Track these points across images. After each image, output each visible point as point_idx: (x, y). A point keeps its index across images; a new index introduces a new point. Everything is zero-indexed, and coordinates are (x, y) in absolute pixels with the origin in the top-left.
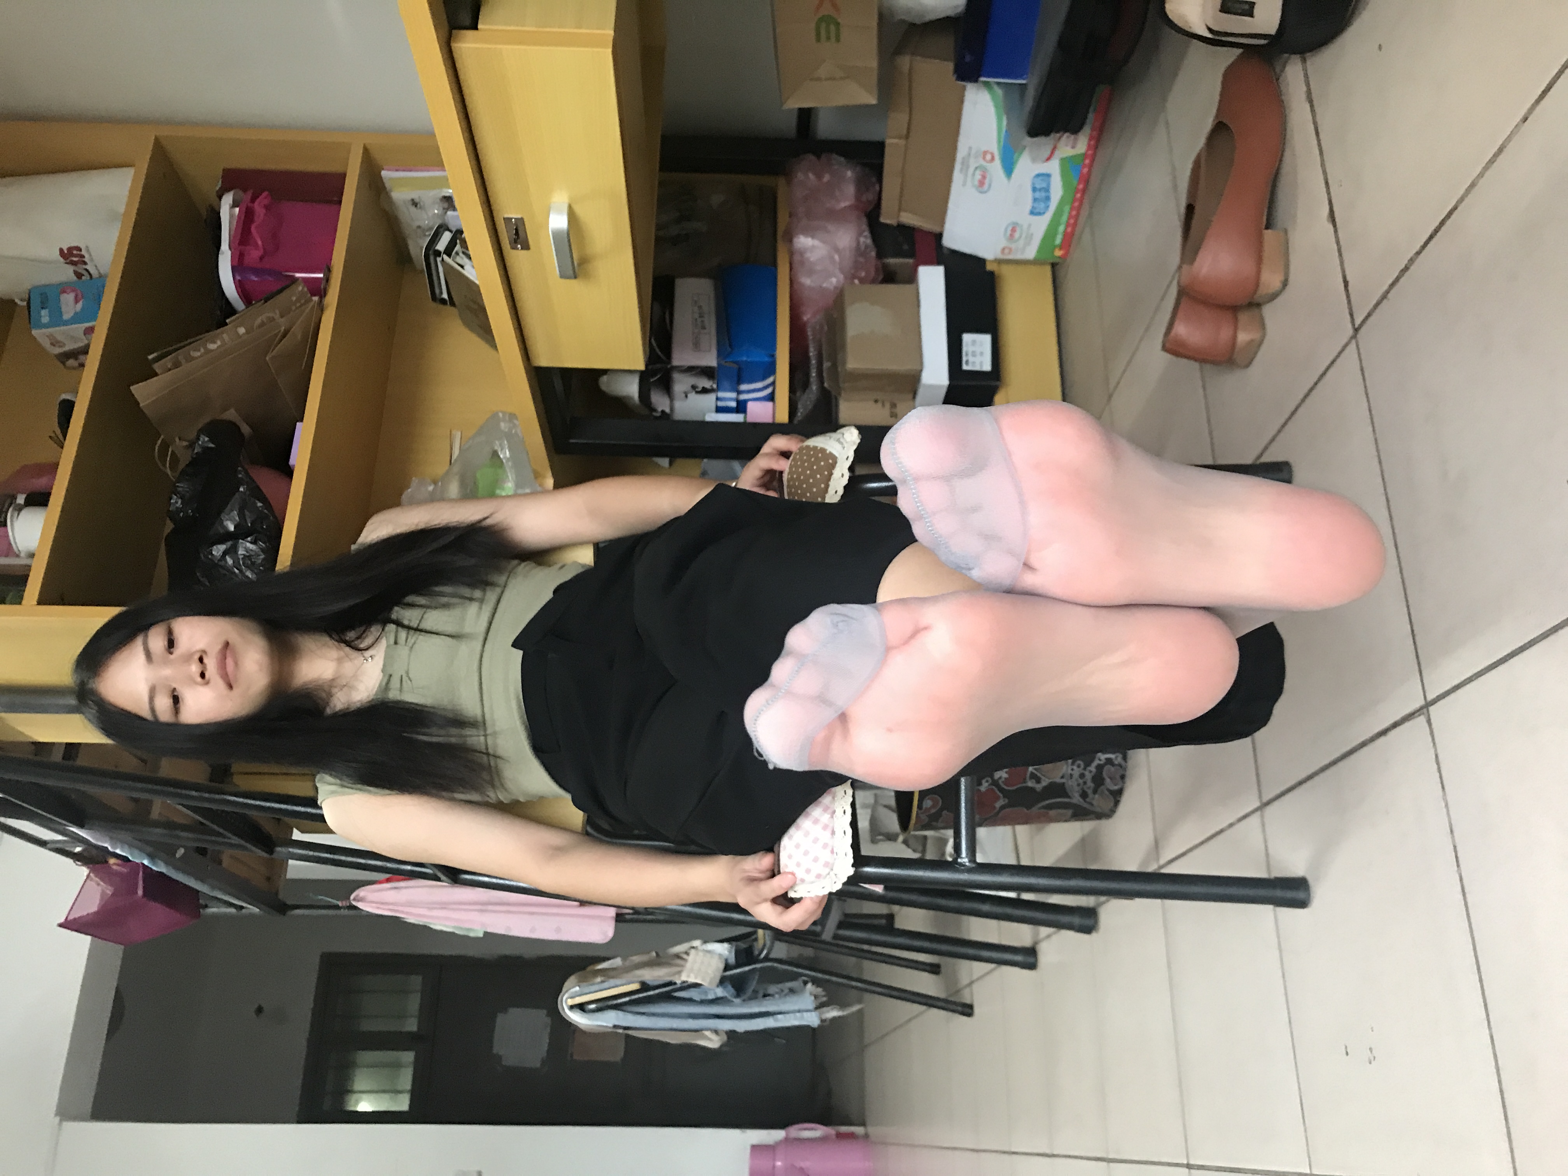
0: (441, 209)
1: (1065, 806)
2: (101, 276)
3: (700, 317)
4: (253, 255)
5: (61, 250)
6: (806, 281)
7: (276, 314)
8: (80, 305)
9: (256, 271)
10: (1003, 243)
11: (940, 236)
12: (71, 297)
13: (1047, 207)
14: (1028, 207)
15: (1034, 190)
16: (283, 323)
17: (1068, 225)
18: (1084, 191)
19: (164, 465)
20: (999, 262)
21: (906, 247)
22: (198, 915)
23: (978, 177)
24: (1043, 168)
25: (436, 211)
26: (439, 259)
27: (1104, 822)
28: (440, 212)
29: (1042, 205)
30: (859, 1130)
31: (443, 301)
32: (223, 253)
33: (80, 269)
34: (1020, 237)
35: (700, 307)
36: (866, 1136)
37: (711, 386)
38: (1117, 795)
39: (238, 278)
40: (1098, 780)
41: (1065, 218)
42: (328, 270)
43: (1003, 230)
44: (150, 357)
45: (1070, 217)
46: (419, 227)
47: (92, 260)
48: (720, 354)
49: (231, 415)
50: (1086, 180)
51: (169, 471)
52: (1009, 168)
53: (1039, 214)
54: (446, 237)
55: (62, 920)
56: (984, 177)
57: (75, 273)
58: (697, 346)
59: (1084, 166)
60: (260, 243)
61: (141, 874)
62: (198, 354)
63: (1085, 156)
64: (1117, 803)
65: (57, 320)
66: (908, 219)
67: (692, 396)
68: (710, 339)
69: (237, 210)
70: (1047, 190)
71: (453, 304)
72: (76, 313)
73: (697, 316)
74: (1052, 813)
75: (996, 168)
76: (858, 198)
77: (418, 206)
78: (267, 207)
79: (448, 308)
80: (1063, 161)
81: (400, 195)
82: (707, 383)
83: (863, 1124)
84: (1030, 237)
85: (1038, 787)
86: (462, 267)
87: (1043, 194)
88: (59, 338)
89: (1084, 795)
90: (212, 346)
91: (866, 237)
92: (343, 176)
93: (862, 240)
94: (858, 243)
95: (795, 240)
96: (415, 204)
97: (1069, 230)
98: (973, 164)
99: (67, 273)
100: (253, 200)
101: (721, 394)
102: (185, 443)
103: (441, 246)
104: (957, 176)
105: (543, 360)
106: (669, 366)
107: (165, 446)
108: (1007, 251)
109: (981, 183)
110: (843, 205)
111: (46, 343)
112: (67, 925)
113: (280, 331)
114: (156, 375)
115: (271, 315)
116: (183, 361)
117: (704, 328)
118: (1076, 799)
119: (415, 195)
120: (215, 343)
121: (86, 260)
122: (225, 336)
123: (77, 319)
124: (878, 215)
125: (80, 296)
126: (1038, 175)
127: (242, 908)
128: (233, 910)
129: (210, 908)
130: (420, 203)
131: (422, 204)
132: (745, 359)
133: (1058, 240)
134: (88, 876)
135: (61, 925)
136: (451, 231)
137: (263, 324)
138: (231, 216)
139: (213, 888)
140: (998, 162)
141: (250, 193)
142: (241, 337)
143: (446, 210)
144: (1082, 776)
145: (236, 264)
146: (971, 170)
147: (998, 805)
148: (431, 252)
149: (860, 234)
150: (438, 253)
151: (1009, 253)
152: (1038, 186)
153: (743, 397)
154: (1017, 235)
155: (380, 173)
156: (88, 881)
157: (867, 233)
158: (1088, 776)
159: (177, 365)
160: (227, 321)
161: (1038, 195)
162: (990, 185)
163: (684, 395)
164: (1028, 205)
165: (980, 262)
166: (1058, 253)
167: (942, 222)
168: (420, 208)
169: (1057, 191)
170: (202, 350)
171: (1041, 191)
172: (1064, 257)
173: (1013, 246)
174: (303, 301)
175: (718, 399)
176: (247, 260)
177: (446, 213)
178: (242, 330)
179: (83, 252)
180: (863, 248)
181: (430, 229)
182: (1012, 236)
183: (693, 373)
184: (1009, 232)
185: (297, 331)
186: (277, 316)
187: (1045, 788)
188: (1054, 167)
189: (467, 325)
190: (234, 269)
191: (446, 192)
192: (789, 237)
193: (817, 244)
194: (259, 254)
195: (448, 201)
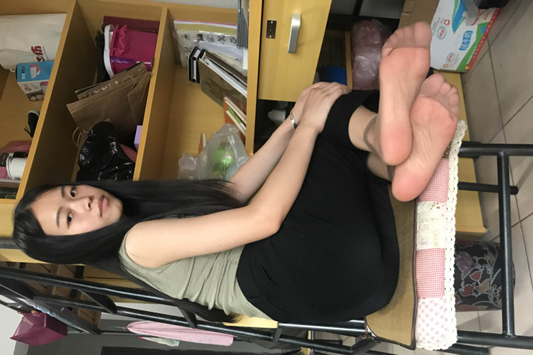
0: (197, 40)
2: (48, 60)
4: (120, 52)
5: (32, 48)
6: (359, 75)
8: (39, 73)
9: (120, 59)
10: (445, 62)
12: (36, 68)
13: (467, 47)
14: (459, 47)
15: (464, 38)
16: (134, 81)
17: (474, 55)
18: (484, 41)
19: (77, 143)
23: (440, 31)
24: (470, 28)
25: (195, 41)
26: (195, 62)
29: (466, 45)
31: (194, 81)
32: (106, 50)
33: (40, 56)
39: (112, 61)
41: (473, 52)
42: (152, 60)
43: (446, 57)
44: (76, 92)
45: (476, 51)
46: (187, 48)
47: (45, 53)
49: (108, 120)
50: (486, 35)
51: (78, 145)
53: (464, 50)
54: (198, 52)
55: (12, 336)
56: (443, 32)
57: (37, 58)
59: (488, 28)
60: (123, 46)
62: (97, 92)
63: (489, 23)
65: (29, 78)
69: (112, 33)
70: (469, 39)
71: (198, 82)
72: (37, 76)
74: (479, 307)
75: (449, 28)
78: (125, 33)
79: (196, 84)
80: (479, 25)
81: (180, 32)
84: (457, 59)
86: (208, 64)
87: (467, 41)
88: (30, 87)
89: (495, 300)
90: (103, 89)
92: (158, 23)
95: (356, 57)
96: (186, 37)
97: (474, 57)
98: (439, 26)
99: (34, 58)
100: (119, 29)
102: (87, 132)
103: (196, 55)
107: (78, 132)
108: (445, 66)
109: (441, 34)
110: (376, 42)
111: (23, 88)
112: (14, 338)
113: (133, 84)
114: (78, 100)
115: (130, 77)
116: (90, 94)
119: (186, 32)
120: (105, 87)
121: (43, 52)
122: (109, 84)
123: (38, 78)
125: (39, 68)
126: (467, 32)
127: (83, 331)
129: (70, 331)
130: (188, 36)
133: (468, 63)
134: (23, 318)
136: (201, 50)
137: (125, 81)
138: (110, 35)
140: (451, 25)
141: (117, 26)
142: (117, 85)
143: (199, 40)
144: (495, 291)
145: (112, 55)
146: (437, 28)
148: (192, 58)
150: (195, 59)
152: (466, 37)
154: (452, 59)
155: (173, 22)
156: (23, 320)
159: (87, 96)
160: (111, 78)
161: (465, 41)
162: (444, 36)
164: (460, 45)
166: (467, 68)
168: (188, 39)
169: (473, 39)
170: (99, 90)
171: (466, 39)
172: (468, 70)
173: (448, 64)
174: (143, 72)
176: (116, 55)
177: (199, 42)
178: (117, 83)
179: (42, 49)
181: (191, 49)
182: (449, 59)
184: (449, 57)
185: (140, 85)
186: (132, 78)
188: (474, 28)
189: (204, 90)
190: (111, 58)
191: (201, 32)
192: (353, 55)
193: (366, 59)
194: (122, 51)
195: (201, 36)
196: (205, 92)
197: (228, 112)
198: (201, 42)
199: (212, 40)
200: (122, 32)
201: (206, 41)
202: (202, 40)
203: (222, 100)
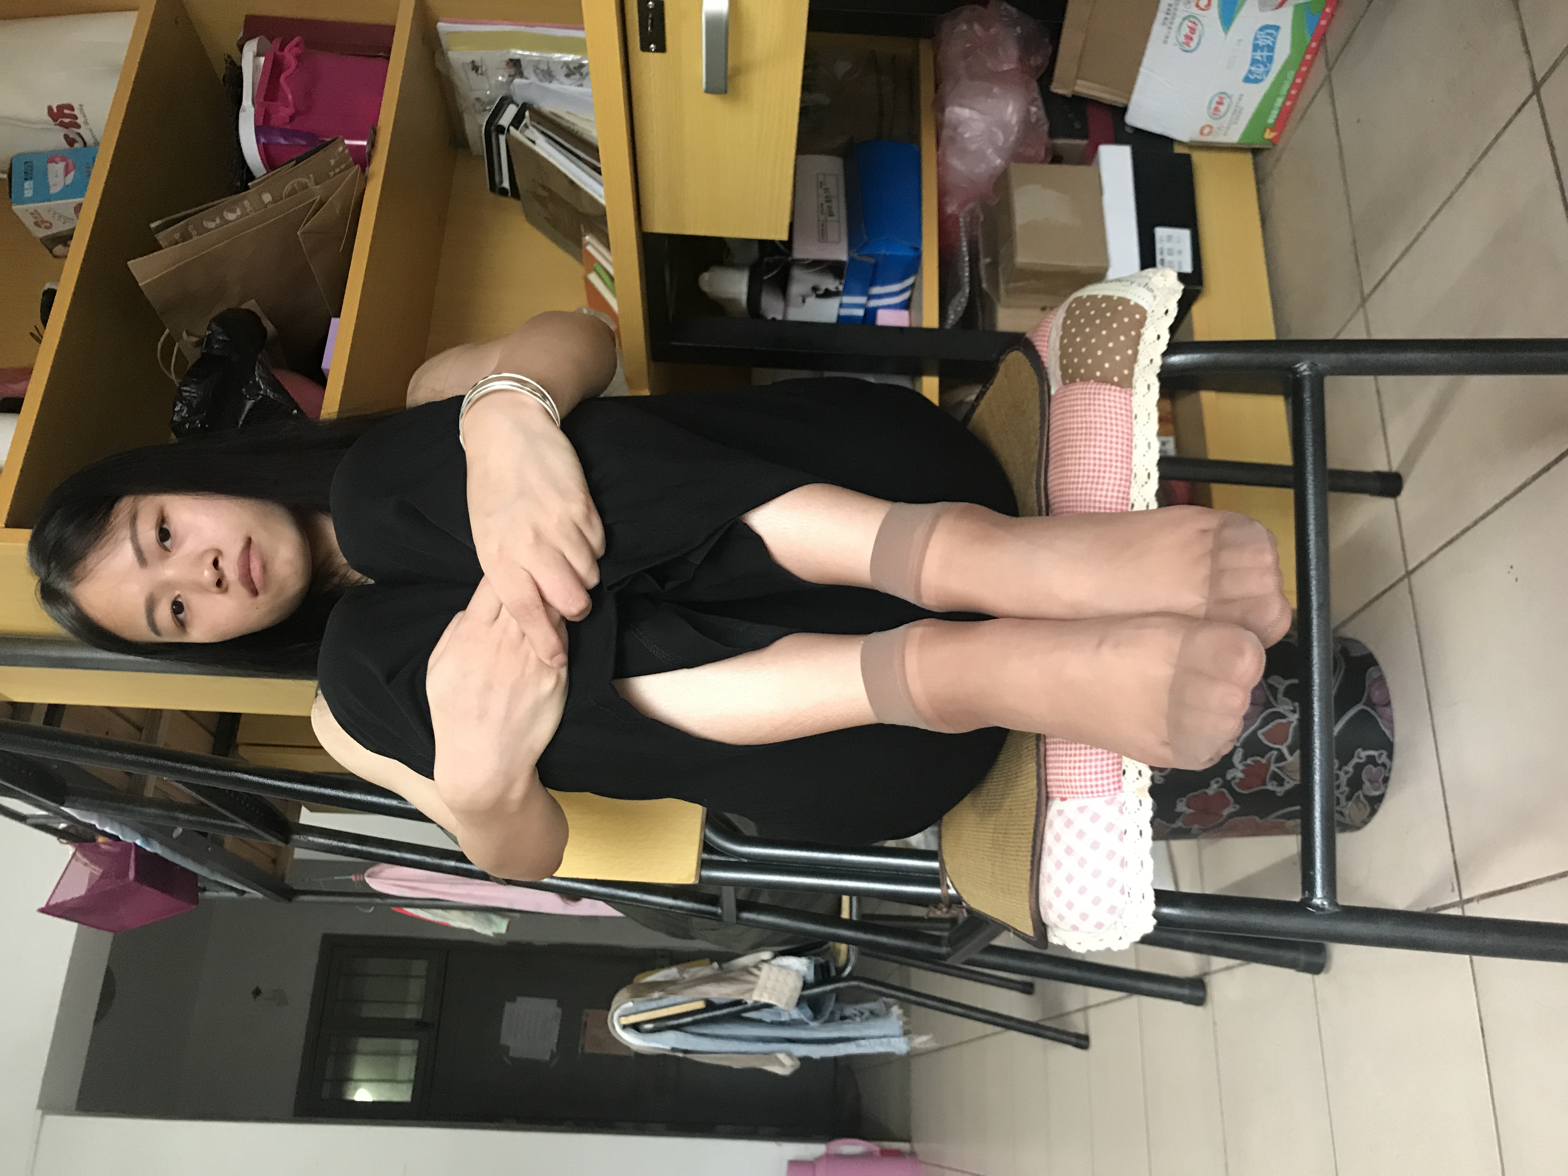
0: (507, 75)
2: (94, 140)
3: (827, 201)
4: (283, 113)
5: (50, 109)
6: (956, 163)
7: (309, 178)
8: (69, 178)
9: (285, 133)
10: (1205, 119)
11: (1124, 110)
12: (61, 166)
13: (1267, 73)
14: (1244, 73)
15: (1256, 47)
16: (317, 192)
17: (1288, 97)
18: (1315, 52)
19: (169, 370)
21: (1077, 126)
22: (195, 901)
23: (1185, 30)
24: (1271, 17)
25: (500, 78)
26: (502, 138)
27: (1350, 836)
28: (505, 80)
29: (1262, 69)
30: (904, 1146)
31: (503, 192)
32: (244, 111)
33: (72, 133)
34: (1226, 113)
35: (826, 190)
36: (912, 1154)
37: (837, 288)
38: (1375, 803)
39: (263, 140)
40: (1355, 783)
41: (1285, 88)
42: (372, 136)
43: (1207, 104)
44: (153, 225)
45: (1294, 85)
46: (478, 99)
47: (86, 123)
48: (851, 246)
49: (251, 305)
50: (1321, 37)
51: (173, 377)
52: (1228, 18)
53: (1256, 81)
54: (511, 111)
55: (43, 905)
56: (1193, 30)
57: (66, 137)
58: (823, 236)
59: (1323, 15)
60: (290, 97)
61: (133, 855)
62: (211, 225)
64: (1373, 812)
65: (43, 194)
66: (1085, 88)
67: (812, 301)
68: (838, 229)
69: (262, 59)
70: (1271, 49)
71: (515, 191)
72: (66, 187)
73: (822, 200)
74: (1290, 823)
75: (1211, 18)
76: (1023, 60)
77: (480, 71)
78: (298, 57)
79: (510, 201)
80: (1296, 9)
81: (458, 55)
82: (831, 284)
83: (908, 1140)
84: (1238, 112)
85: (1280, 791)
86: (534, 142)
87: (1265, 54)
88: (46, 217)
90: (231, 216)
91: (1037, 106)
92: (390, 30)
93: (1034, 109)
94: (1028, 111)
95: (948, 110)
96: (475, 68)
97: (1288, 103)
98: (1180, 13)
99: (55, 139)
100: (282, 49)
101: (846, 299)
102: (194, 339)
103: (506, 120)
104: (1158, 30)
105: (660, 225)
106: (790, 259)
107: (170, 342)
108: (1206, 131)
109: (1189, 38)
110: (1005, 66)
111: (29, 222)
112: (49, 910)
113: (313, 203)
114: (160, 248)
115: (304, 180)
116: (194, 233)
117: (831, 215)
119: (475, 55)
120: (234, 211)
121: (80, 121)
122: (246, 202)
123: (67, 192)
125: (71, 165)
126: (1263, 29)
127: (244, 892)
128: (233, 895)
129: (209, 891)
130: (481, 67)
131: (484, 69)
132: (883, 252)
133: (1271, 121)
134: (74, 855)
135: (42, 911)
136: (517, 105)
137: (293, 192)
138: (255, 66)
139: (213, 871)
140: (1214, 9)
141: (277, 43)
142: (266, 206)
143: (512, 77)
145: (261, 123)
146: (1178, 21)
147: (1226, 812)
148: (493, 129)
149: (1032, 102)
150: (501, 130)
151: (1210, 133)
152: (1261, 43)
153: (873, 303)
154: (1223, 109)
155: (436, 23)
156: (73, 861)
157: (1040, 102)
158: (1344, 778)
159: (186, 237)
160: (250, 184)
161: (1258, 55)
162: (1198, 44)
163: (800, 299)
164: (1244, 67)
166: (1269, 135)
167: (1129, 92)
168: (482, 74)
169: (1283, 49)
170: (218, 221)
171: (1262, 50)
172: (1274, 142)
173: (1214, 124)
174: (343, 167)
175: (841, 306)
176: (274, 122)
177: (512, 81)
178: (267, 198)
179: (77, 112)
180: (1033, 120)
181: (491, 102)
182: (1216, 109)
183: (817, 269)
184: (1214, 105)
185: (335, 203)
186: (311, 184)
187: (1288, 793)
188: (1284, 18)
189: (531, 219)
190: (259, 130)
191: (518, 53)
192: (939, 107)
193: (975, 115)
194: (290, 111)
195: (516, 65)
196: (535, 224)
197: (593, 278)
198: (517, 81)
199: (548, 74)
200: (289, 56)
201: (533, 79)
202: (521, 74)
203: (579, 243)
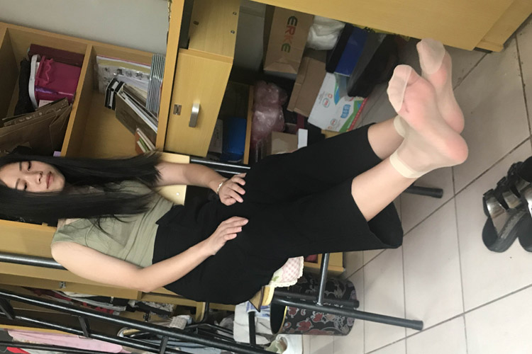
0: (116, 73)
1: (333, 330)
9: (44, 89)
10: (330, 125)
11: (307, 118)
13: (347, 116)
15: (344, 109)
16: (57, 113)
17: (353, 122)
18: (360, 113)
20: (326, 130)
21: (294, 120)
23: (325, 101)
24: (348, 103)
25: (114, 74)
26: (112, 93)
27: (344, 337)
28: (116, 75)
29: (345, 115)
31: (110, 107)
32: (31, 79)
34: (336, 124)
38: (350, 328)
39: (37, 90)
40: (345, 322)
41: (352, 120)
42: (75, 92)
43: (330, 121)
44: (3, 120)
45: (354, 120)
46: (106, 78)
49: (27, 144)
50: (362, 109)
52: (336, 101)
53: (344, 117)
54: (116, 84)
56: (327, 102)
58: (215, 145)
59: (362, 104)
60: (48, 77)
62: (21, 121)
63: (363, 101)
64: (350, 330)
66: (296, 110)
69: (39, 63)
70: (348, 110)
71: (114, 109)
73: (216, 133)
74: (328, 332)
75: (332, 100)
76: (279, 100)
77: (108, 70)
78: (52, 65)
79: (111, 110)
80: (355, 102)
81: (101, 66)
84: (338, 125)
85: (325, 323)
86: (124, 98)
89: (339, 327)
90: (28, 118)
93: (280, 116)
95: (256, 112)
96: (106, 69)
97: (353, 124)
98: (324, 97)
100: (45, 60)
103: (114, 87)
104: (318, 100)
108: (330, 128)
109: (326, 104)
110: (274, 102)
113: (55, 116)
114: (4, 126)
116: (16, 123)
117: (217, 138)
118: (337, 327)
119: (107, 67)
120: (30, 117)
122: (34, 115)
124: (287, 107)
126: (346, 105)
132: (232, 152)
133: (348, 127)
136: (119, 83)
138: (36, 66)
140: (333, 98)
141: (44, 57)
142: (40, 116)
143: (118, 73)
144: (340, 320)
145: (37, 84)
146: (323, 99)
147: (310, 327)
148: (110, 89)
149: (280, 114)
150: (113, 90)
155: (96, 57)
157: (282, 114)
158: (342, 320)
159: (13, 124)
162: (329, 105)
164: (341, 114)
165: (319, 130)
167: (309, 114)
168: (108, 72)
169: (351, 111)
170: (24, 119)
171: (346, 110)
173: (332, 126)
176: (41, 84)
178: (41, 114)
180: (280, 119)
181: (110, 80)
184: (332, 122)
185: (62, 117)
186: (55, 110)
187: (327, 323)
188: (352, 104)
189: (118, 117)
190: (36, 87)
191: (121, 68)
192: (254, 110)
193: (263, 114)
194: (47, 82)
195: (120, 71)
196: (119, 119)
197: (139, 143)
198: (120, 75)
199: (130, 75)
200: (48, 64)
201: (125, 75)
203: (135, 129)
